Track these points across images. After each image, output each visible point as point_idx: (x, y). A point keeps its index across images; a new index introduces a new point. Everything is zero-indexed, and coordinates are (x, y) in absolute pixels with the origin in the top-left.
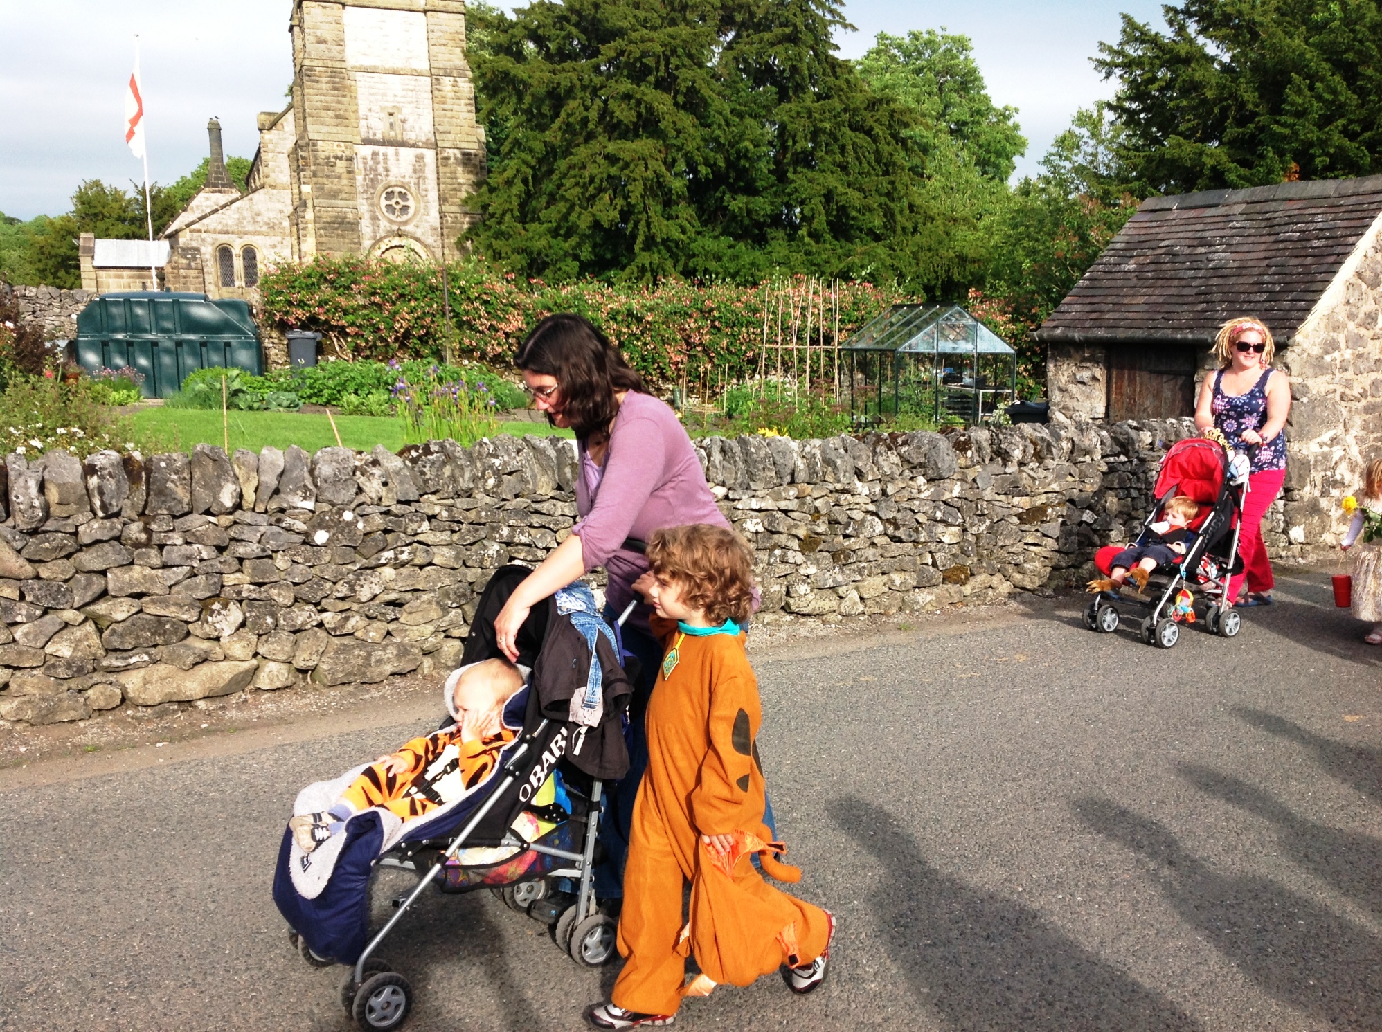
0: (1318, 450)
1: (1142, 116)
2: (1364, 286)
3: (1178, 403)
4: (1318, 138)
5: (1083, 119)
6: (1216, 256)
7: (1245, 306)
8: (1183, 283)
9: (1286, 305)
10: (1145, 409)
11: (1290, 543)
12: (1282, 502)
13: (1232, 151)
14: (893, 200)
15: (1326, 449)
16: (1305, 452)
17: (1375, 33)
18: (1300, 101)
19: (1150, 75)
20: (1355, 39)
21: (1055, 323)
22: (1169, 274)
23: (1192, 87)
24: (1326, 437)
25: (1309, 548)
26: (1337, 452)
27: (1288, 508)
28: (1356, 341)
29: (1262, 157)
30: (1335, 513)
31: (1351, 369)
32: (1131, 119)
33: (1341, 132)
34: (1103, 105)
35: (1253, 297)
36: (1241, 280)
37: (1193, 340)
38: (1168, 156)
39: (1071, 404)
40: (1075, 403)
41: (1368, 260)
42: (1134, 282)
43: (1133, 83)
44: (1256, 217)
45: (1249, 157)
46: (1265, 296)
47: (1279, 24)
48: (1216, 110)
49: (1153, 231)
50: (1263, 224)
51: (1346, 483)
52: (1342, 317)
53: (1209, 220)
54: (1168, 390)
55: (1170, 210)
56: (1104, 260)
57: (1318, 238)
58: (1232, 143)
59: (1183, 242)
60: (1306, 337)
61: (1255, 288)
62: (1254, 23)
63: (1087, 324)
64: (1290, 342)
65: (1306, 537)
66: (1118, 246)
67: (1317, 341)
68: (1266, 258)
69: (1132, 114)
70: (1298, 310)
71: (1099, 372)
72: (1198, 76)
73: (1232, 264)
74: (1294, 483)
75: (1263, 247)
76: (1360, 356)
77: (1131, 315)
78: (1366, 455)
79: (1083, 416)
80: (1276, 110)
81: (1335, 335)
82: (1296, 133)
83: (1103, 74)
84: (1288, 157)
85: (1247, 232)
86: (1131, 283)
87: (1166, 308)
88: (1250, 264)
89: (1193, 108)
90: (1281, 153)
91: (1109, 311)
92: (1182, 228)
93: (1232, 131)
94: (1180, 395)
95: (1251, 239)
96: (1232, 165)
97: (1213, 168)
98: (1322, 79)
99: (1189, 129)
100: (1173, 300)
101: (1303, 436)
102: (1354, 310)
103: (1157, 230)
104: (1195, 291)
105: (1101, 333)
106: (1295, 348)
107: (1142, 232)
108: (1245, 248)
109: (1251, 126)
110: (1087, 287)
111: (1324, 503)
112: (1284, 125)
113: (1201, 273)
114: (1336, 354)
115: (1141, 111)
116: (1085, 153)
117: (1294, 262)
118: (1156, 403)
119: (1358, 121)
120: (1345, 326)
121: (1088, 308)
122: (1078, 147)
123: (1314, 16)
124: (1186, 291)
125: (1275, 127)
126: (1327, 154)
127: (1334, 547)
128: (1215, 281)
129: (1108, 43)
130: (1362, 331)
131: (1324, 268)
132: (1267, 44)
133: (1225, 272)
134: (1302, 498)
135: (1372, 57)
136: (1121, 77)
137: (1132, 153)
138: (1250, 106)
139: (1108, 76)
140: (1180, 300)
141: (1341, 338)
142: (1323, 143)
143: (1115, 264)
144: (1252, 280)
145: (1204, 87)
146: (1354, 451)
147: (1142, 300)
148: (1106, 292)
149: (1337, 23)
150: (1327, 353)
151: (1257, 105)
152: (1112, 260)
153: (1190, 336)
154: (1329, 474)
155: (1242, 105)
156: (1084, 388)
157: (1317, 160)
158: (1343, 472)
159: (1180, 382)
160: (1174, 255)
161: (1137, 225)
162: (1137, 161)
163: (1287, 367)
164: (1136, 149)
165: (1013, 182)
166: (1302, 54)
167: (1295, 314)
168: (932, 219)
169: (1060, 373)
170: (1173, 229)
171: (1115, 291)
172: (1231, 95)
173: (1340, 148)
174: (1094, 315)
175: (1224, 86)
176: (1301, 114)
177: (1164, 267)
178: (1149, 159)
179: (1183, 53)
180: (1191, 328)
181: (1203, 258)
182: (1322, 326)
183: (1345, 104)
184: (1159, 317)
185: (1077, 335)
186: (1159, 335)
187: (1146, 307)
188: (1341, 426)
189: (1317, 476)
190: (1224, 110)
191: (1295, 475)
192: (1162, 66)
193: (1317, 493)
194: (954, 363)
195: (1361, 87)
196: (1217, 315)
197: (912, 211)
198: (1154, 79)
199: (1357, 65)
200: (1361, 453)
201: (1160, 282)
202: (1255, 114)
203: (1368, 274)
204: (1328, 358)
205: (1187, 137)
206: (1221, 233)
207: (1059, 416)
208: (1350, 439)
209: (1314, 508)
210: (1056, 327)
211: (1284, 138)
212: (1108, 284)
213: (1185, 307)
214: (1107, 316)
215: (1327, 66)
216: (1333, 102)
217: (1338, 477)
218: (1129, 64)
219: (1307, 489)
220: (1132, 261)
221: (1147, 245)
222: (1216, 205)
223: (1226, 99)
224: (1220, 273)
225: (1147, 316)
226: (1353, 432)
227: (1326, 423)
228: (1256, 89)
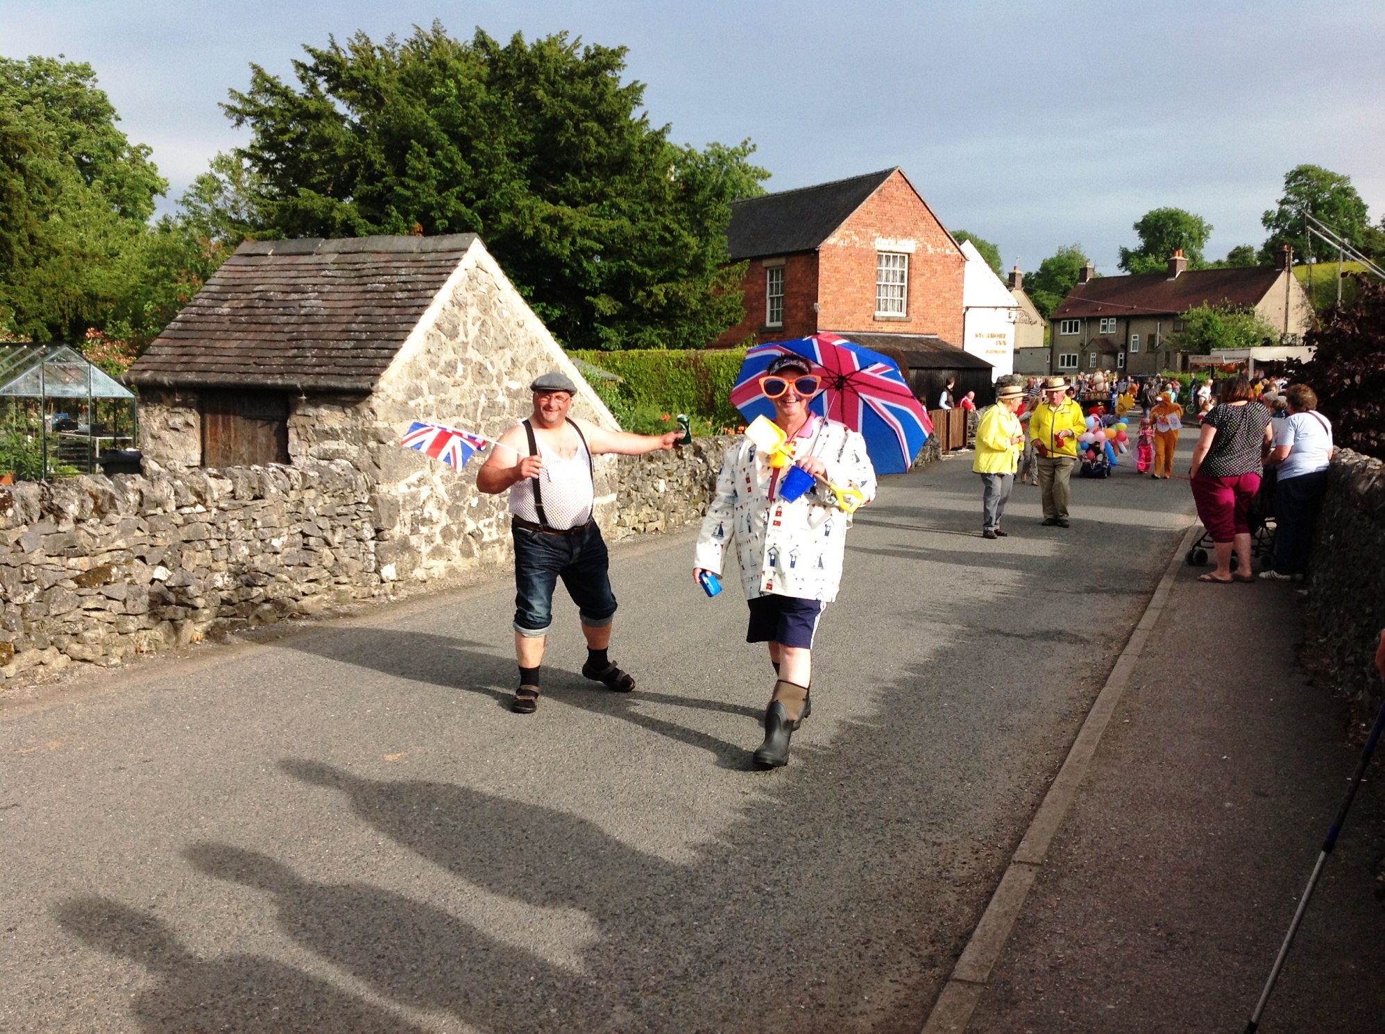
0: (406, 490)
1: (278, 166)
2: (443, 337)
3: (274, 449)
4: (438, 203)
5: (222, 163)
6: (307, 303)
7: (334, 353)
8: (276, 328)
9: (371, 352)
10: (241, 455)
11: (382, 582)
12: (374, 542)
13: (362, 208)
14: (9, 229)
15: (413, 489)
16: (393, 493)
17: (485, 113)
18: (420, 167)
19: (282, 125)
20: (467, 115)
21: (143, 366)
22: (263, 319)
23: (322, 143)
24: (414, 478)
25: (400, 584)
26: (425, 492)
27: (379, 548)
28: (438, 388)
29: (389, 215)
30: (425, 549)
31: (434, 413)
32: (266, 168)
33: (457, 198)
34: (241, 153)
35: (342, 345)
36: (332, 327)
37: (282, 385)
38: (301, 207)
39: (164, 451)
40: (169, 451)
41: (446, 314)
42: (227, 325)
43: (265, 133)
44: (347, 267)
45: (377, 214)
46: (352, 343)
47: (403, 93)
48: (346, 167)
49: (248, 275)
50: (353, 274)
51: (435, 520)
52: (424, 365)
53: (302, 268)
54: (263, 434)
55: (266, 255)
56: (198, 302)
57: (401, 291)
58: (361, 200)
59: (277, 288)
60: (390, 383)
61: (344, 336)
62: (379, 89)
63: (178, 368)
64: (374, 388)
65: (398, 575)
66: (213, 288)
67: (401, 387)
68: (354, 307)
69: (267, 163)
70: (382, 358)
71: (193, 418)
72: (328, 132)
73: (323, 311)
74: (384, 524)
75: (352, 296)
76: (443, 401)
77: (222, 359)
78: (452, 494)
79: (178, 464)
80: (401, 171)
81: (418, 382)
82: (417, 195)
83: (235, 122)
84: (412, 217)
85: (338, 281)
86: (224, 327)
87: (258, 353)
88: (340, 311)
89: (324, 163)
90: (405, 214)
91: (201, 355)
92: (276, 274)
93: (363, 188)
94: (274, 440)
95: (341, 288)
96: (361, 221)
97: (344, 223)
98: (442, 148)
99: (321, 182)
100: (266, 345)
101: (390, 478)
102: (435, 359)
103: (252, 274)
104: (288, 336)
105: (191, 377)
106: (380, 394)
107: (238, 275)
108: (336, 296)
109: (380, 185)
110: (179, 330)
111: (414, 541)
112: (407, 187)
113: (293, 319)
114: (420, 400)
115: (275, 161)
116: (226, 198)
117: (379, 311)
118: (252, 449)
119: (472, 190)
120: (427, 374)
121: (180, 351)
122: (221, 191)
123: (433, 90)
124: (279, 337)
125: (398, 189)
126: (447, 218)
127: (425, 582)
128: (306, 328)
129: (239, 90)
130: (444, 379)
131: (406, 318)
132: (392, 109)
133: (316, 319)
134: (392, 537)
135: (484, 133)
136: (253, 125)
137: (266, 201)
138: (378, 166)
139: (240, 122)
140: (273, 345)
141: (424, 385)
142: (442, 207)
143: (209, 307)
144: (341, 328)
145: (334, 144)
146: (441, 490)
147: (235, 344)
148: (199, 335)
149: (452, 99)
150: (412, 399)
151: (383, 166)
152: (206, 302)
153: (280, 382)
154: (418, 512)
155: (370, 164)
156: (177, 434)
157: (438, 222)
158: (431, 510)
159: (275, 427)
160: (268, 300)
161: (232, 268)
162: (270, 209)
163: (373, 412)
164: (273, 198)
165: (153, 222)
166: (424, 122)
167: (379, 362)
168: (57, 253)
169: (153, 419)
170: (268, 274)
171: (207, 334)
172: (359, 153)
173: (457, 212)
174: (185, 359)
175: (353, 146)
176: (421, 179)
177: (257, 312)
178: (283, 209)
179: (312, 109)
180: (282, 374)
181: (296, 305)
182: (405, 373)
183: (461, 173)
184: (251, 361)
185: (166, 379)
186: (249, 380)
187: (238, 352)
188: (428, 467)
189: (406, 515)
190: (353, 168)
191: (384, 516)
192: (293, 119)
193: (407, 531)
194: (69, 408)
195: (475, 160)
196: (307, 361)
197: (33, 243)
198: (285, 131)
199: (470, 139)
200: (447, 491)
201: (253, 327)
202: (383, 175)
203: (446, 326)
204: (412, 404)
205: (318, 192)
206: (314, 281)
207: (152, 465)
208: (436, 479)
209: (405, 546)
210: (145, 370)
211: (408, 199)
212: (200, 326)
213: (277, 353)
214: (200, 360)
215: (446, 136)
216: (451, 170)
217: (426, 515)
218: (260, 114)
219: (398, 528)
220: (226, 305)
221: (241, 289)
222: (310, 254)
223: (355, 157)
224: (311, 319)
225: (239, 360)
226: (439, 472)
227: (412, 465)
228: (383, 151)
